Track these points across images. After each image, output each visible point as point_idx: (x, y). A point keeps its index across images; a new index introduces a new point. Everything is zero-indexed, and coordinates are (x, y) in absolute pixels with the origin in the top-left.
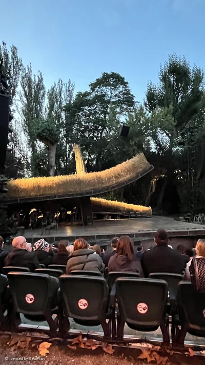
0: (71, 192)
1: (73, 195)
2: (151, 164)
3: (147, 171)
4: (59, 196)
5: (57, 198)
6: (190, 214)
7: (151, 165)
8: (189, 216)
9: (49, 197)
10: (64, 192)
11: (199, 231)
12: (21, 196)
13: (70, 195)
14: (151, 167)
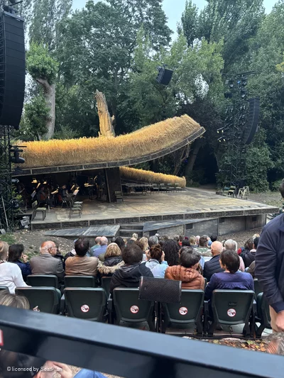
0: (102, 161)
1: (104, 165)
2: (201, 126)
3: (196, 134)
4: (86, 166)
5: (84, 169)
6: (235, 187)
7: (201, 128)
8: (232, 189)
9: (73, 167)
10: (93, 161)
11: (255, 210)
12: (35, 165)
13: (100, 165)
14: (202, 130)
